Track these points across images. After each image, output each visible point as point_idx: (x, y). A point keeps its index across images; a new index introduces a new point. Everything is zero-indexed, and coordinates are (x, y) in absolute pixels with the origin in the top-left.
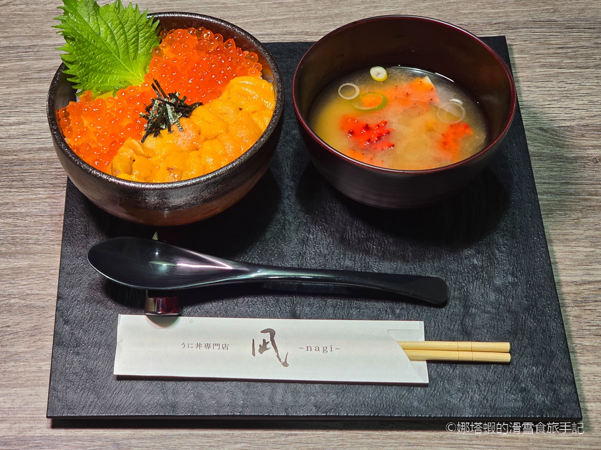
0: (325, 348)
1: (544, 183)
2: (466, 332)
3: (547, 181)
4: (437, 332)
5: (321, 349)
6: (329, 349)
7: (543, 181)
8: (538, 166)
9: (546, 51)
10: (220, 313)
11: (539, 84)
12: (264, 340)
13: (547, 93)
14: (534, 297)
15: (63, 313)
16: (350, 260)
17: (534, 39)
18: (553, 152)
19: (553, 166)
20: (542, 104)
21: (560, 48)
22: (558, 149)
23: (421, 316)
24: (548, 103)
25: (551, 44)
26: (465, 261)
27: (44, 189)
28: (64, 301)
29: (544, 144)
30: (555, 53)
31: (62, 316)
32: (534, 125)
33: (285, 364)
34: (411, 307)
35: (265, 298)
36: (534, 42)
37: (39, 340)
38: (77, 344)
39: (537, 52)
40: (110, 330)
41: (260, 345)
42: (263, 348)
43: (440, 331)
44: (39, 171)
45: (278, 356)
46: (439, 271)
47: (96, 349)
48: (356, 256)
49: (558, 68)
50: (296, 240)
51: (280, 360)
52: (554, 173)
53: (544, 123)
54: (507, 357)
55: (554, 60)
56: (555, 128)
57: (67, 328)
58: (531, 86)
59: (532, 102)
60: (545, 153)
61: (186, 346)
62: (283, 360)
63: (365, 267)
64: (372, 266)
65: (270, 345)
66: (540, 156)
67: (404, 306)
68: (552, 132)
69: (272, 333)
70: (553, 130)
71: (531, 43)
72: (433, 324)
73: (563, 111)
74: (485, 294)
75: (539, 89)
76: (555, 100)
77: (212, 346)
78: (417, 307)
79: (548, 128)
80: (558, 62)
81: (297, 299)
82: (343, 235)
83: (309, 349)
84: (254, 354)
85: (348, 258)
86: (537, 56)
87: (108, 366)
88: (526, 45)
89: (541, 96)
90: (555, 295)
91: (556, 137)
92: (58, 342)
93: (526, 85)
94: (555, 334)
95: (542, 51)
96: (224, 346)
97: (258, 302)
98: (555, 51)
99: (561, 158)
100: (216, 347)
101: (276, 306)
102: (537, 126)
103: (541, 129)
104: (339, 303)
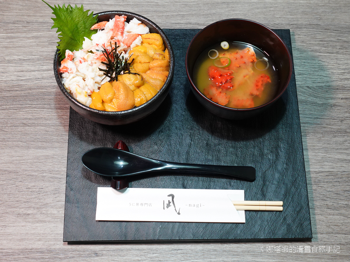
0: (198, 205)
1: (307, 117)
2: (263, 195)
3: (308, 116)
4: (250, 195)
5: (196, 206)
6: (199, 206)
7: (306, 116)
8: (305, 108)
9: (314, 42)
10: (148, 185)
11: (309, 61)
12: (169, 201)
13: (312, 66)
14: (295, 176)
15: (69, 184)
16: (211, 156)
17: (309, 35)
18: (312, 100)
19: (312, 108)
20: (309, 72)
21: (321, 41)
22: (315, 99)
23: (243, 187)
24: (313, 72)
25: (317, 38)
26: (265, 156)
27: (61, 110)
28: (70, 178)
29: (308, 95)
30: (318, 44)
31: (69, 186)
32: (304, 84)
33: (179, 214)
34: (238, 181)
35: (170, 177)
36: (309, 37)
37: (58, 196)
38: (77, 202)
39: (310, 43)
40: (93, 194)
41: (167, 204)
42: (168, 205)
43: (252, 194)
44: (58, 99)
45: (175, 210)
46: (252, 162)
47: (87, 204)
48: (213, 154)
49: (319, 53)
50: (185, 144)
51: (176, 211)
52: (312, 112)
53: (310, 84)
54: (281, 209)
55: (318, 48)
56: (314, 87)
57: (72, 192)
58: (305, 62)
59: (305, 71)
60: (308, 100)
61: (131, 205)
62: (178, 212)
63: (217, 159)
64: (220, 159)
65: (171, 204)
66: (306, 102)
67: (235, 181)
68: (313, 89)
69: (173, 197)
70: (314, 88)
71: (308, 37)
72: (248, 190)
73: (319, 77)
74: (273, 174)
75: (309, 64)
76: (316, 71)
77: (144, 204)
78: (241, 181)
79: (311, 87)
80: (320, 49)
81: (185, 177)
82: (207, 142)
83: (190, 205)
84: (164, 209)
85: (209, 154)
86: (310, 45)
87: (93, 214)
88: (305, 38)
89: (309, 68)
90: (304, 175)
91: (315, 92)
92: (68, 200)
93: (303, 61)
94: (303, 195)
95: (312, 42)
96: (150, 204)
97: (166, 178)
98: (318, 43)
99: (316, 104)
100: (146, 205)
101: (175, 181)
102: (307, 85)
103: (308, 87)
104: (205, 179)
